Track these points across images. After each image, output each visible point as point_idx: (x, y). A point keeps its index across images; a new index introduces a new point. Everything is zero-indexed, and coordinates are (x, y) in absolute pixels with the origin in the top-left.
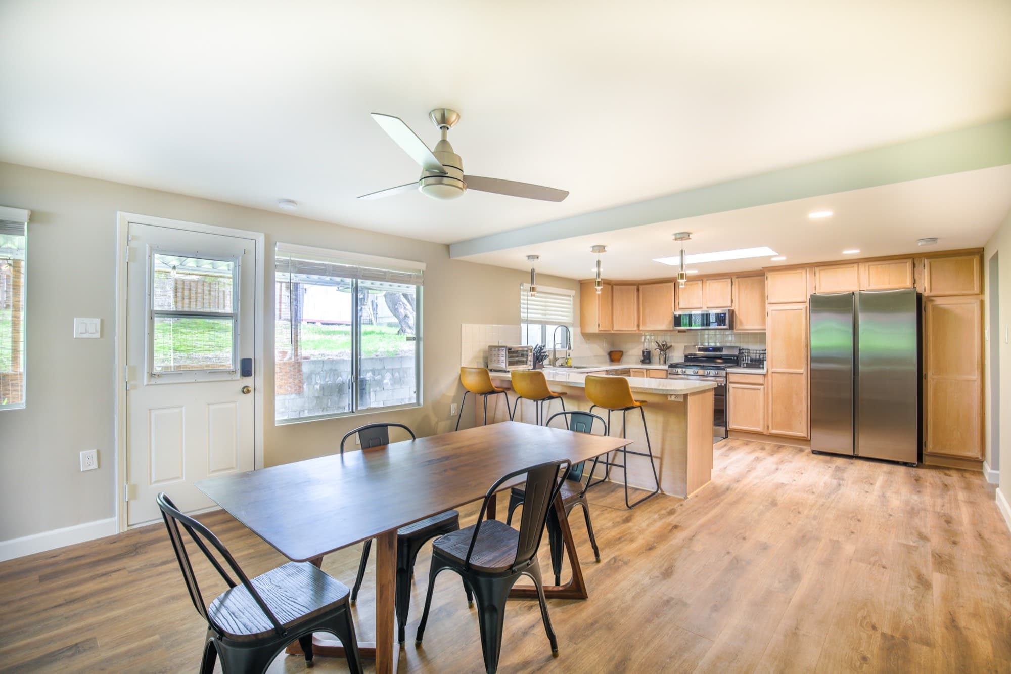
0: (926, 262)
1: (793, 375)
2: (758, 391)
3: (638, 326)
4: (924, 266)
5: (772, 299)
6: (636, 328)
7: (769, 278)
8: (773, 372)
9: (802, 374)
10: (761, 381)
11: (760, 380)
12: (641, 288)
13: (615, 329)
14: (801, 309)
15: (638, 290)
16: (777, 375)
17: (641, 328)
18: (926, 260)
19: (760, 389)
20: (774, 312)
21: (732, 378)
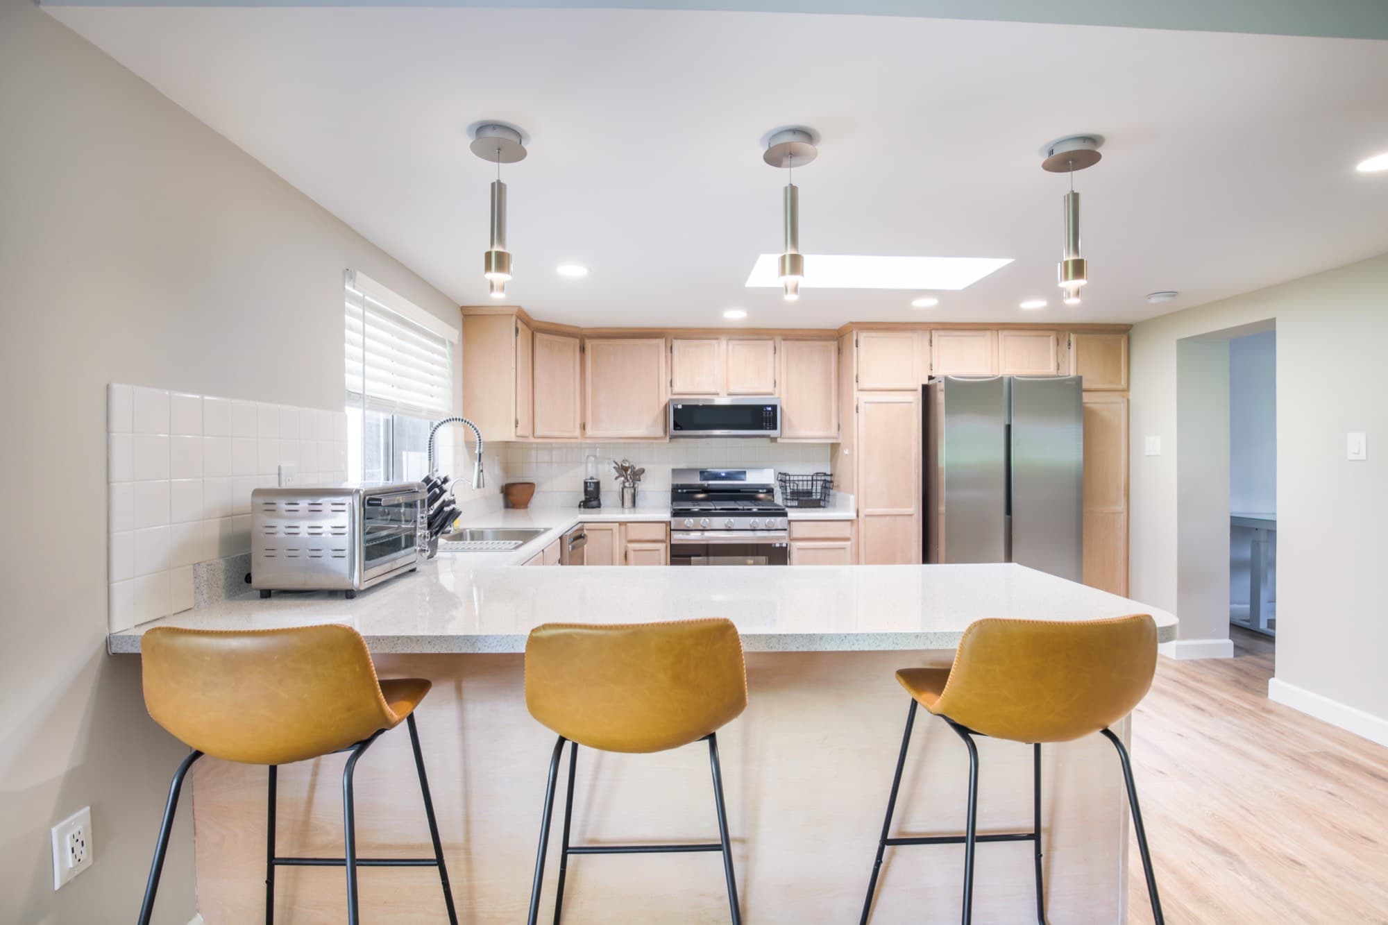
0: (1073, 337)
1: (898, 518)
2: (842, 551)
3: (583, 427)
4: (1069, 344)
5: (864, 383)
6: (577, 432)
7: (861, 344)
8: (866, 516)
9: (911, 515)
10: (847, 534)
11: (845, 530)
12: (589, 344)
13: (538, 433)
14: (911, 403)
15: (583, 350)
16: (874, 520)
17: (589, 432)
18: (1072, 335)
19: (844, 548)
20: (867, 405)
21: (798, 530)
